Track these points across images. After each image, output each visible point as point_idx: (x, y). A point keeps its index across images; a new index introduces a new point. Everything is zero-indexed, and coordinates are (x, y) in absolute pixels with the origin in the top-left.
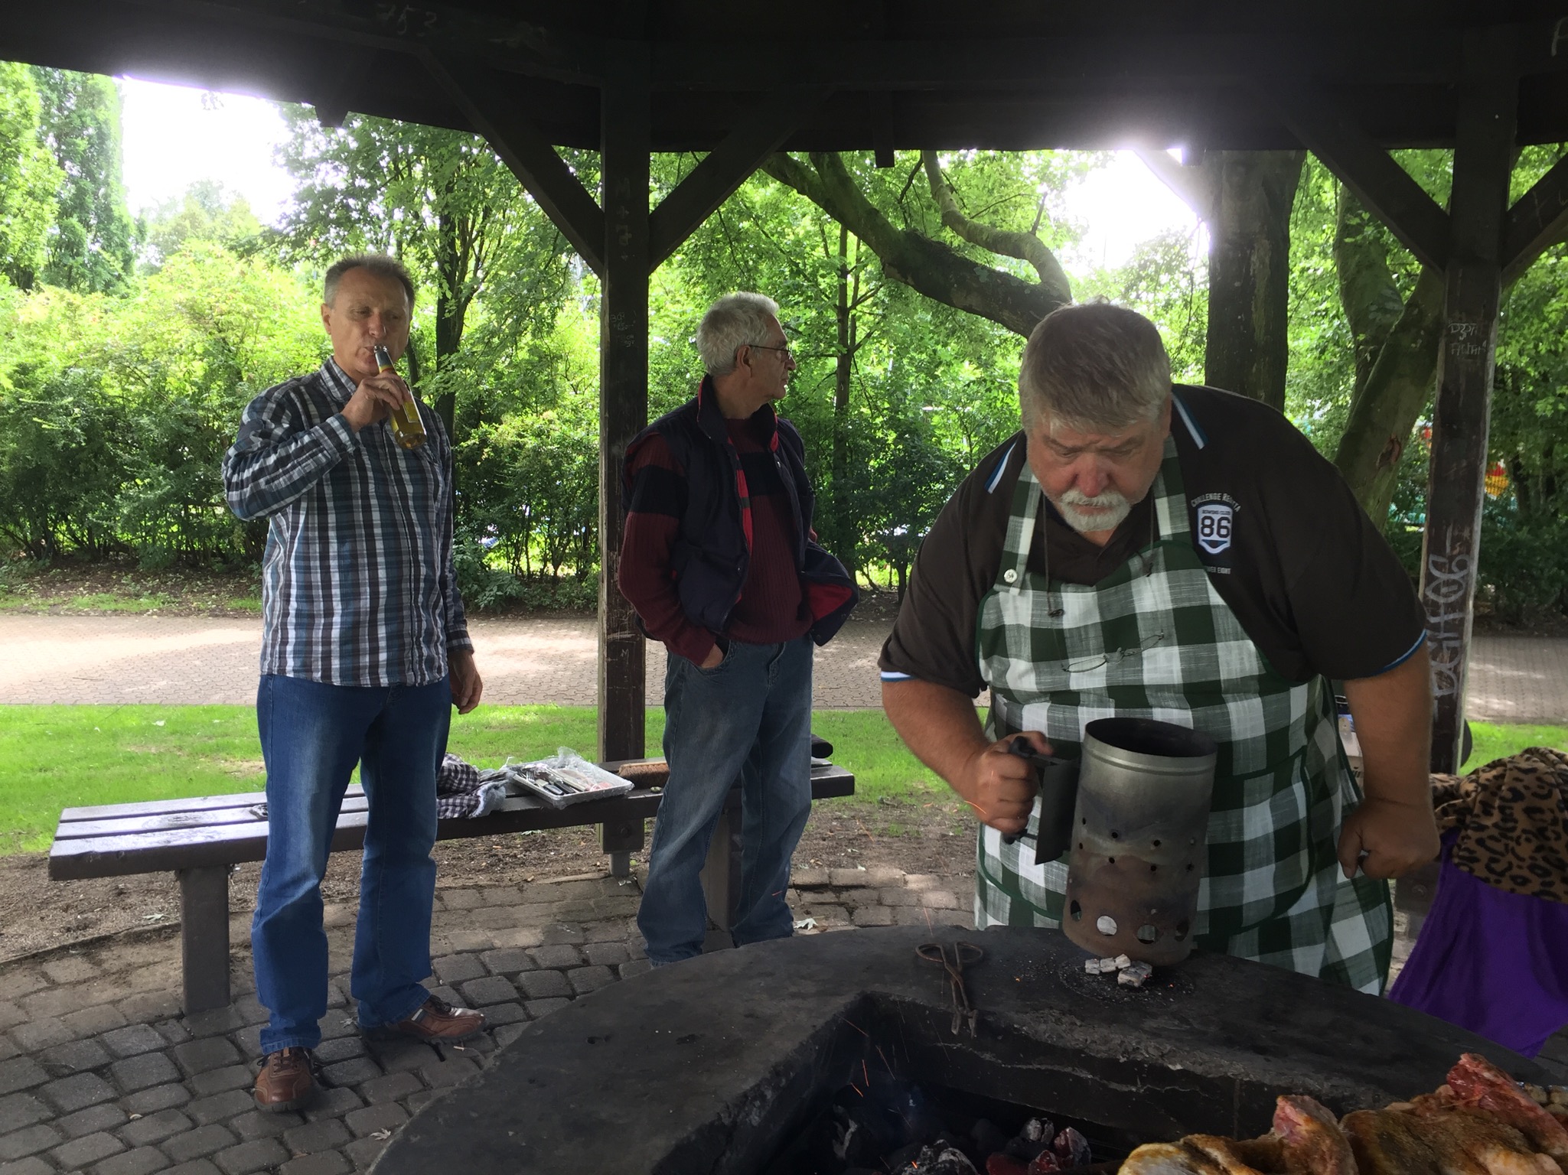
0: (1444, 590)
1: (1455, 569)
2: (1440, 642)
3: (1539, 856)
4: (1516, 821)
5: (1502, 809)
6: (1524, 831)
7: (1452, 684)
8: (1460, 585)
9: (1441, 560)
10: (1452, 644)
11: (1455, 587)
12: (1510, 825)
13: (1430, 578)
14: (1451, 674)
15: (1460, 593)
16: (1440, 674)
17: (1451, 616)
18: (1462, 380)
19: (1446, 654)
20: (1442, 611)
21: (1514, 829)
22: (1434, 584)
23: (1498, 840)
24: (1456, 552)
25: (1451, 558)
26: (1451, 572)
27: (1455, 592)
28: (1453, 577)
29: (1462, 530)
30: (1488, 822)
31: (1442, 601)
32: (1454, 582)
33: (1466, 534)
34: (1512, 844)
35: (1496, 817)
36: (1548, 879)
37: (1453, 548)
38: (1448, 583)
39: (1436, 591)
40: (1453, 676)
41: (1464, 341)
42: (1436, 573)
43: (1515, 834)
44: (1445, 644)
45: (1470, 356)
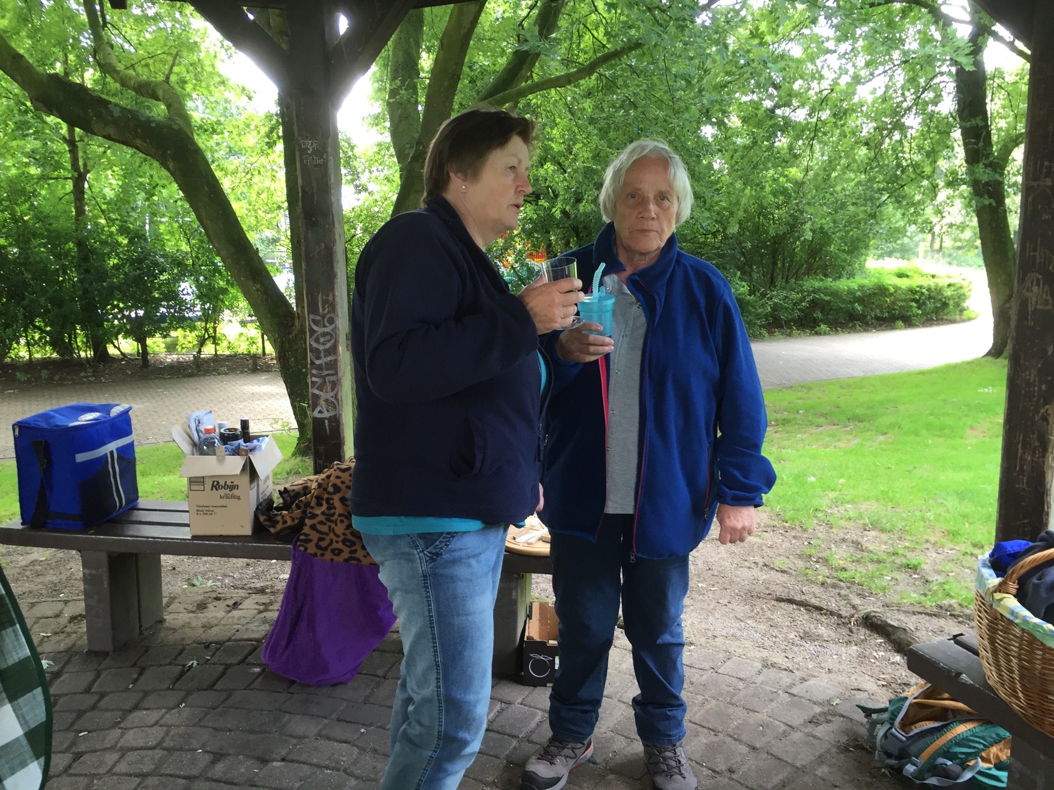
0: (322, 340)
1: (327, 324)
2: (324, 377)
3: (348, 532)
4: (335, 508)
5: (328, 500)
6: (340, 515)
7: (335, 408)
8: (331, 335)
9: (318, 318)
10: (332, 378)
11: (328, 338)
12: (332, 511)
13: (312, 332)
14: (333, 400)
15: (332, 341)
16: (327, 401)
17: (329, 359)
18: (315, 185)
19: (329, 387)
20: (322, 355)
21: (334, 514)
22: (315, 336)
23: (324, 524)
24: (326, 311)
25: (323, 317)
26: (325, 326)
27: (329, 341)
28: (326, 330)
29: (327, 295)
30: (318, 511)
31: (321, 348)
32: (327, 334)
33: (331, 298)
34: (333, 525)
35: (325, 506)
36: (353, 548)
37: (324, 309)
38: (324, 334)
39: (317, 341)
40: (336, 402)
41: (311, 155)
42: (315, 328)
43: (334, 518)
44: (327, 379)
45: (317, 166)
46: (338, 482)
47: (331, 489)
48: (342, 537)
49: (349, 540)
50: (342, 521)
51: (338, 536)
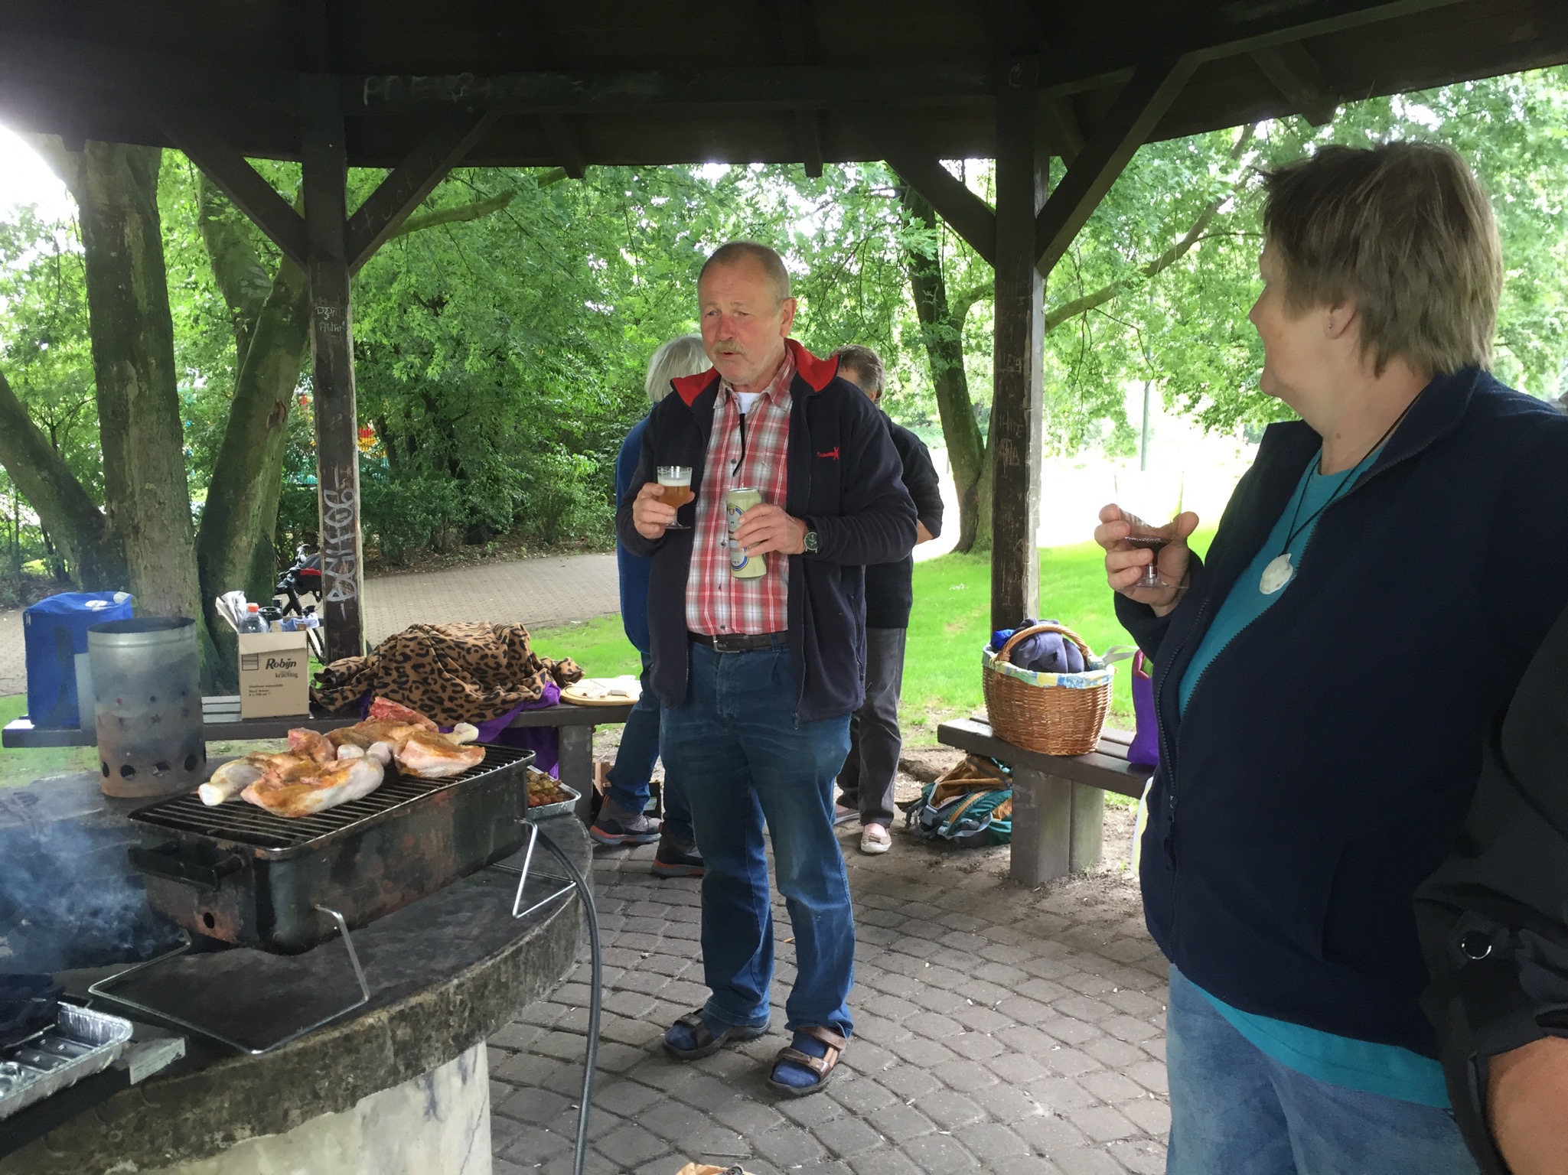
0: (338, 517)
1: (344, 500)
2: (340, 557)
5: (397, 669)
7: (353, 589)
8: (349, 512)
9: (334, 493)
10: (349, 558)
11: (345, 514)
13: (327, 508)
14: (350, 581)
15: (350, 518)
16: (343, 583)
17: (346, 537)
18: (331, 352)
19: (346, 567)
20: (338, 533)
21: (407, 681)
22: (330, 513)
23: (397, 692)
24: (343, 486)
25: (340, 492)
26: (341, 502)
27: (346, 518)
28: (343, 506)
29: (345, 469)
30: (388, 680)
31: (337, 525)
32: (345, 510)
33: (348, 472)
34: (406, 693)
35: (395, 674)
37: (341, 484)
38: (340, 511)
39: (332, 518)
40: (353, 584)
41: (329, 321)
42: (330, 504)
44: (344, 559)
45: (334, 333)
46: (407, 651)
47: (400, 658)
48: (419, 703)
49: (427, 705)
50: (417, 688)
51: (415, 703)
